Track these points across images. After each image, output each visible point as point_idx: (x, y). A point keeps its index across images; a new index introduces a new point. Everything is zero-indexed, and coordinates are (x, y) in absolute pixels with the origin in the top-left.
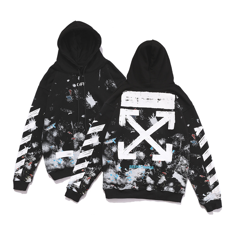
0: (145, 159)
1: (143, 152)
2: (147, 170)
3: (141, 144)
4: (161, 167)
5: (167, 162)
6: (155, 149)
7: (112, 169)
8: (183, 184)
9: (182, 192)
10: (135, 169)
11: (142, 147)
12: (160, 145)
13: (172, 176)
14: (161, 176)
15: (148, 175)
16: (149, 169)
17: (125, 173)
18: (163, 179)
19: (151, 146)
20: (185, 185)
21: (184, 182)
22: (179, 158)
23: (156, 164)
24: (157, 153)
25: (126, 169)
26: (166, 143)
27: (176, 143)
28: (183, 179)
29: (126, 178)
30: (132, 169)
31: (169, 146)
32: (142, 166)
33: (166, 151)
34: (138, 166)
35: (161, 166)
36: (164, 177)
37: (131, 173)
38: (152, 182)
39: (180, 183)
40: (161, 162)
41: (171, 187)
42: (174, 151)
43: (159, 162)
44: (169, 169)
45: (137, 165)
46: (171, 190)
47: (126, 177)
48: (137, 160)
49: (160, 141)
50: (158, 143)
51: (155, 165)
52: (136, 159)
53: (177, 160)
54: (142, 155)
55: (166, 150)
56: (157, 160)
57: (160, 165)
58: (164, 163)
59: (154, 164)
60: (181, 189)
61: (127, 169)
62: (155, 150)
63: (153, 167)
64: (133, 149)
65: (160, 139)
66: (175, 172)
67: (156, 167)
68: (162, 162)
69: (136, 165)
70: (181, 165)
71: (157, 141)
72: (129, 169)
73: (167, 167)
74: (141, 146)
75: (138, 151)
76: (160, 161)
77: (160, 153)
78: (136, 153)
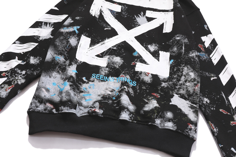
0: (122, 67)
1: (120, 57)
2: (124, 84)
3: (118, 46)
4: (149, 83)
5: (160, 77)
6: (140, 55)
7: (59, 74)
8: (192, 116)
9: (192, 134)
10: (102, 81)
11: (120, 50)
12: (150, 51)
13: (171, 102)
14: (150, 100)
15: (126, 92)
16: (128, 83)
17: (81, 85)
18: (153, 104)
19: (134, 51)
20: (196, 119)
21: (194, 112)
22: (181, 70)
23: (142, 78)
24: (143, 61)
25: (84, 79)
26: (159, 50)
27: (175, 49)
28: (192, 107)
29: (82, 94)
30: (95, 80)
31: (165, 56)
32: (116, 78)
33: (159, 61)
34: (108, 78)
35: (149, 81)
36: (156, 102)
37: (94, 88)
38: (132, 108)
39: (185, 116)
40: (150, 75)
41: (169, 121)
42: (172, 61)
43: (147, 74)
44: (164, 89)
45: (108, 75)
46: (170, 125)
47: (82, 92)
48: (107, 69)
49: (149, 46)
50: (147, 48)
51: (140, 78)
52: (107, 67)
53: (178, 75)
54: (118, 60)
55: (159, 59)
56: (143, 71)
57: (148, 79)
58: (155, 77)
59: (138, 76)
60: (189, 127)
61: (86, 79)
62: (141, 57)
63: (135, 82)
64: (105, 52)
65: (151, 44)
66: (175, 94)
67: (141, 82)
68: (152, 74)
69: (105, 75)
70: (186, 81)
71: (144, 46)
72: (91, 79)
73: (161, 84)
74: (118, 49)
75: (112, 55)
76: (149, 73)
77: (148, 63)
78: (108, 57)
